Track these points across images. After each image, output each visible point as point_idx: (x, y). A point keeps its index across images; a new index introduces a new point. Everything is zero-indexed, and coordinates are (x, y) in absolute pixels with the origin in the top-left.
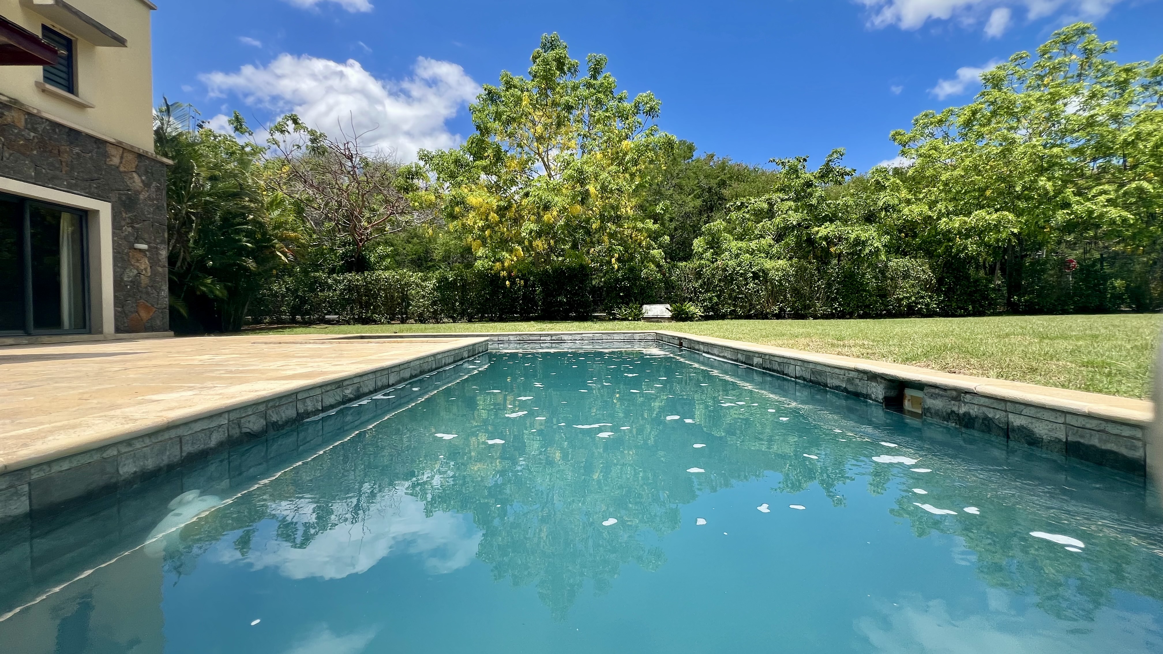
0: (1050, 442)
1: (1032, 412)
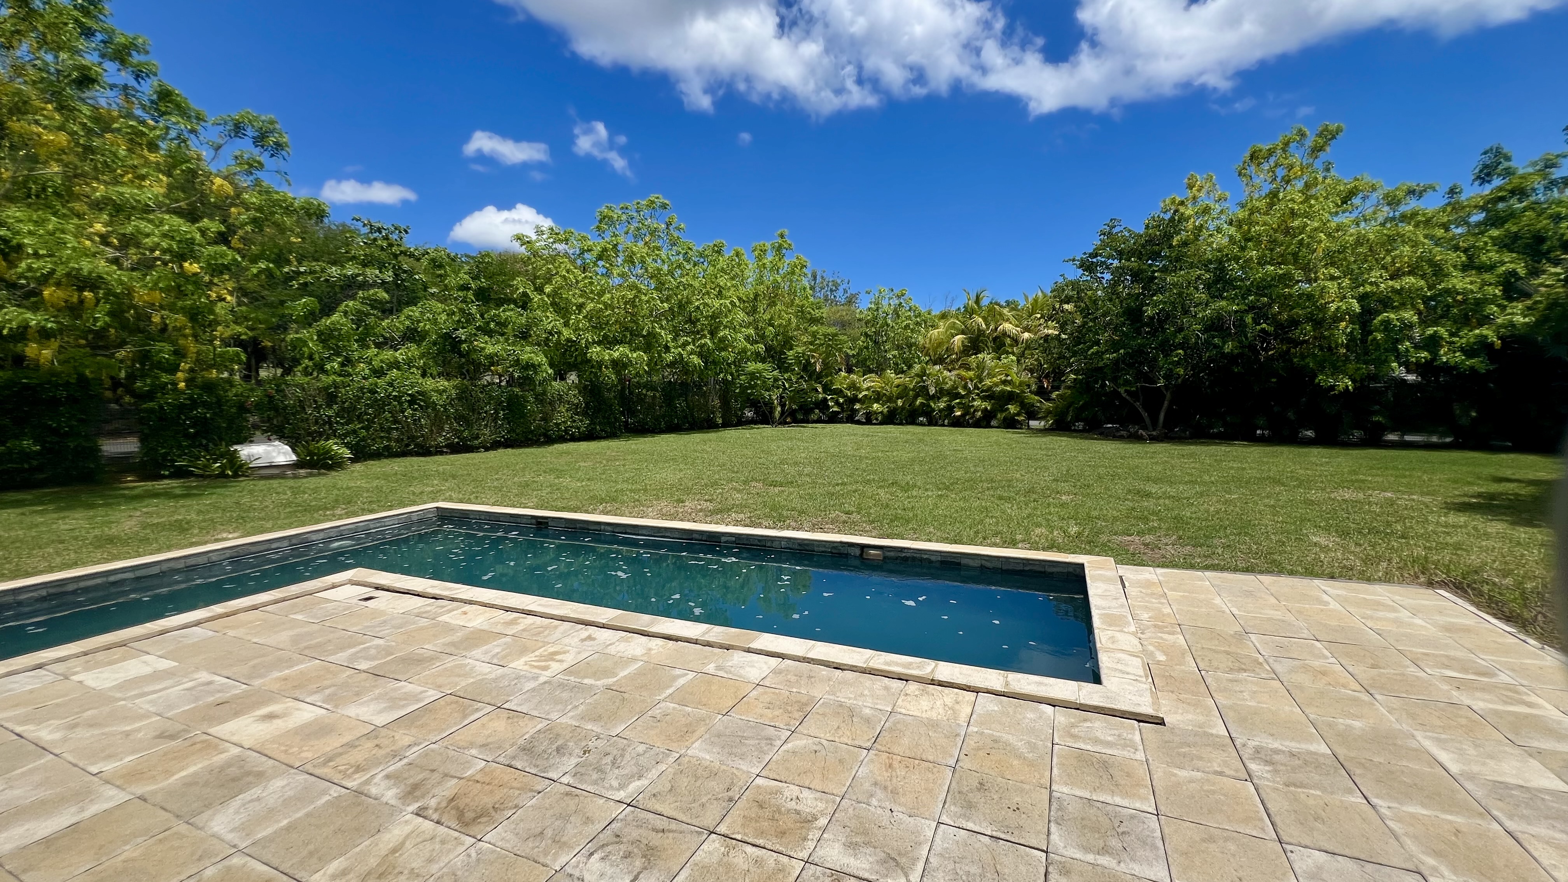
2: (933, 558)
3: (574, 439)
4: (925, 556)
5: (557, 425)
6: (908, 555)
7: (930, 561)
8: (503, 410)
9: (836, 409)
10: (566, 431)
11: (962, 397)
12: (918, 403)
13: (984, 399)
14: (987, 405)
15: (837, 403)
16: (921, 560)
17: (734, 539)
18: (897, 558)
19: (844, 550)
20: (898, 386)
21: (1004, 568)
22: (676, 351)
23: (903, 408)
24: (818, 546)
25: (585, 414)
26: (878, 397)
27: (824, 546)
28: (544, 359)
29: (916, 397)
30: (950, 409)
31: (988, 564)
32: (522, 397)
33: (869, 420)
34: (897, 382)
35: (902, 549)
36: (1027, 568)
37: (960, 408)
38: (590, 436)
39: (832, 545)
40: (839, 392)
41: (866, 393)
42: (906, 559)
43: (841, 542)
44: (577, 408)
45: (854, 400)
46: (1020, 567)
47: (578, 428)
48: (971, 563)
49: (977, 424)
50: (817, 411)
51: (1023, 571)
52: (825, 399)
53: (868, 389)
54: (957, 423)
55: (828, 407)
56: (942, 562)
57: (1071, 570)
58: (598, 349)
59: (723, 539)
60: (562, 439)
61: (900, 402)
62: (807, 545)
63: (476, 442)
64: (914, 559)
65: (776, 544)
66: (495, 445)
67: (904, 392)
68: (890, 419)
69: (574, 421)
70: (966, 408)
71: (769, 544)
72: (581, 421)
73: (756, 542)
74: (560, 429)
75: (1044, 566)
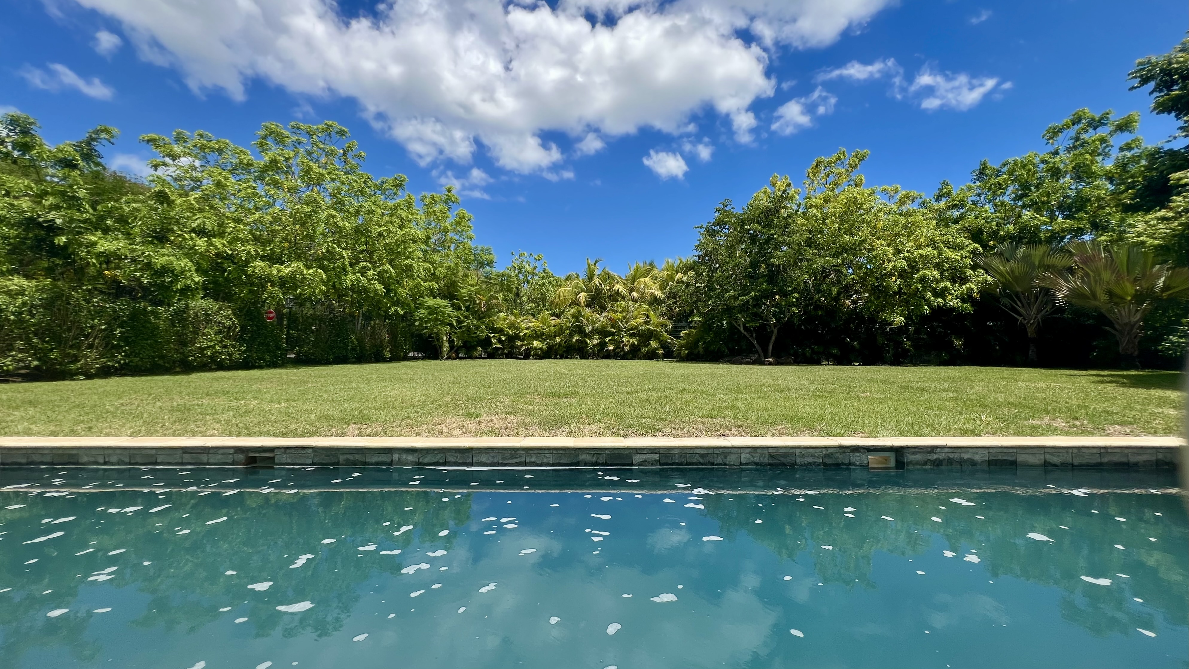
0: (981, 462)
1: (974, 451)
2: (977, 458)
3: (221, 367)
4: (966, 456)
5: (202, 349)
6: (942, 456)
7: (973, 463)
8: (121, 326)
9: (498, 346)
10: (213, 357)
11: (613, 334)
12: (574, 340)
13: (632, 335)
14: (634, 341)
15: (500, 341)
16: (961, 462)
17: (656, 457)
18: (925, 463)
19: (842, 458)
20: (555, 326)
21: (1076, 462)
22: (354, 278)
23: (560, 344)
24: (803, 456)
25: (240, 339)
26: (537, 335)
27: (813, 455)
28: (190, 264)
29: (571, 335)
30: (603, 345)
31: (1055, 460)
32: (153, 312)
33: (527, 356)
34: (553, 322)
35: (932, 449)
36: (1105, 460)
37: (612, 344)
38: (246, 365)
39: (824, 451)
40: (501, 331)
41: (527, 331)
42: (938, 463)
43: (840, 447)
44: (228, 332)
45: (516, 337)
46: (1096, 459)
47: (230, 355)
48: (1032, 460)
49: (625, 357)
50: (479, 348)
51: (1101, 464)
52: (489, 336)
53: (527, 328)
54: (608, 356)
55: (491, 344)
56: (990, 463)
57: (1160, 456)
58: (262, 264)
59: (638, 458)
60: (204, 367)
61: (558, 340)
62: (785, 455)
63: (73, 367)
64: (950, 461)
65: (732, 459)
66: (105, 373)
67: (560, 331)
68: (547, 354)
69: (225, 347)
70: (618, 344)
71: (719, 460)
72: (233, 346)
73: (697, 458)
74: (204, 355)
75: (1127, 455)
